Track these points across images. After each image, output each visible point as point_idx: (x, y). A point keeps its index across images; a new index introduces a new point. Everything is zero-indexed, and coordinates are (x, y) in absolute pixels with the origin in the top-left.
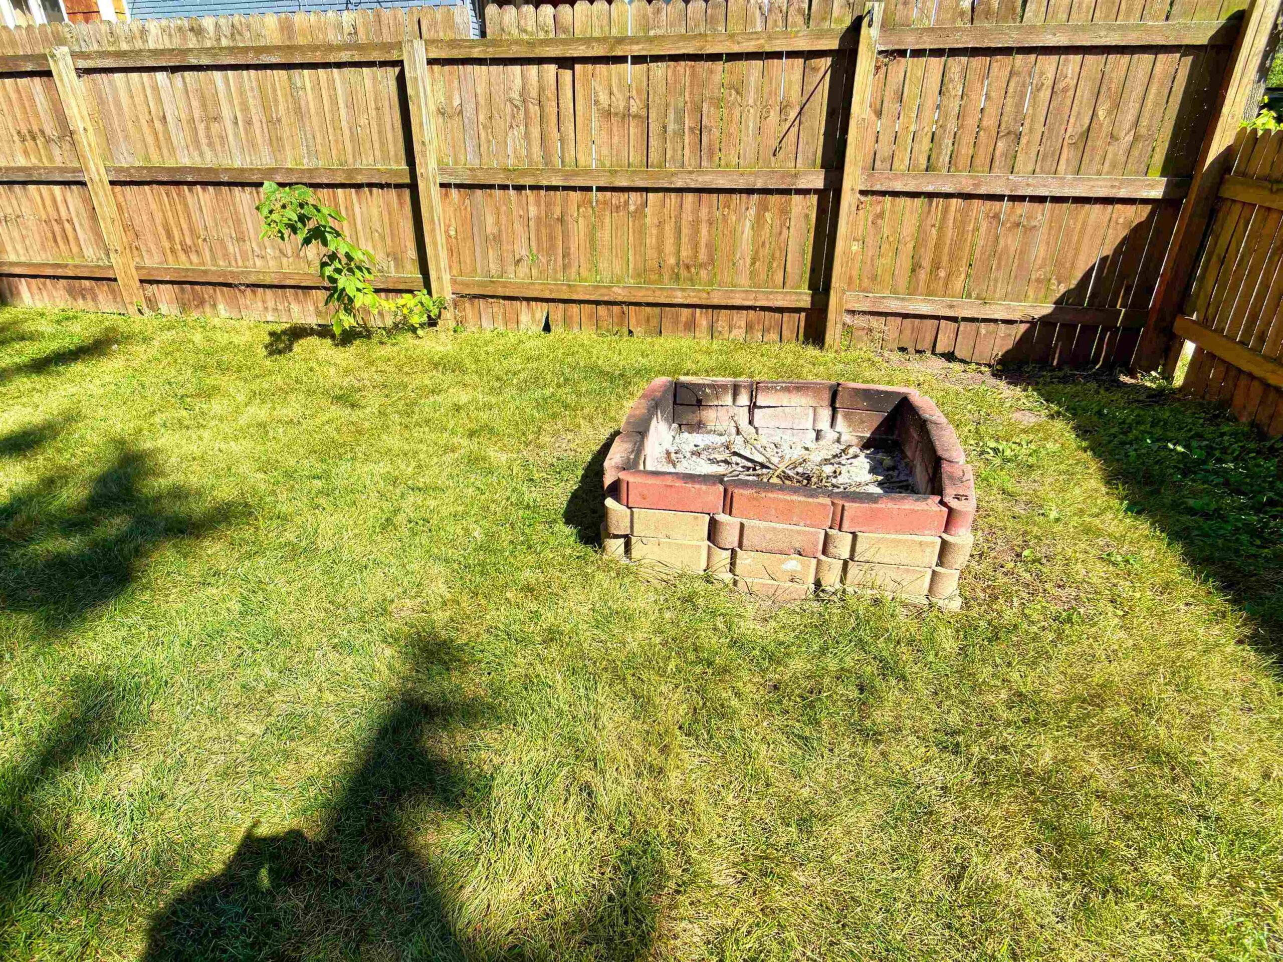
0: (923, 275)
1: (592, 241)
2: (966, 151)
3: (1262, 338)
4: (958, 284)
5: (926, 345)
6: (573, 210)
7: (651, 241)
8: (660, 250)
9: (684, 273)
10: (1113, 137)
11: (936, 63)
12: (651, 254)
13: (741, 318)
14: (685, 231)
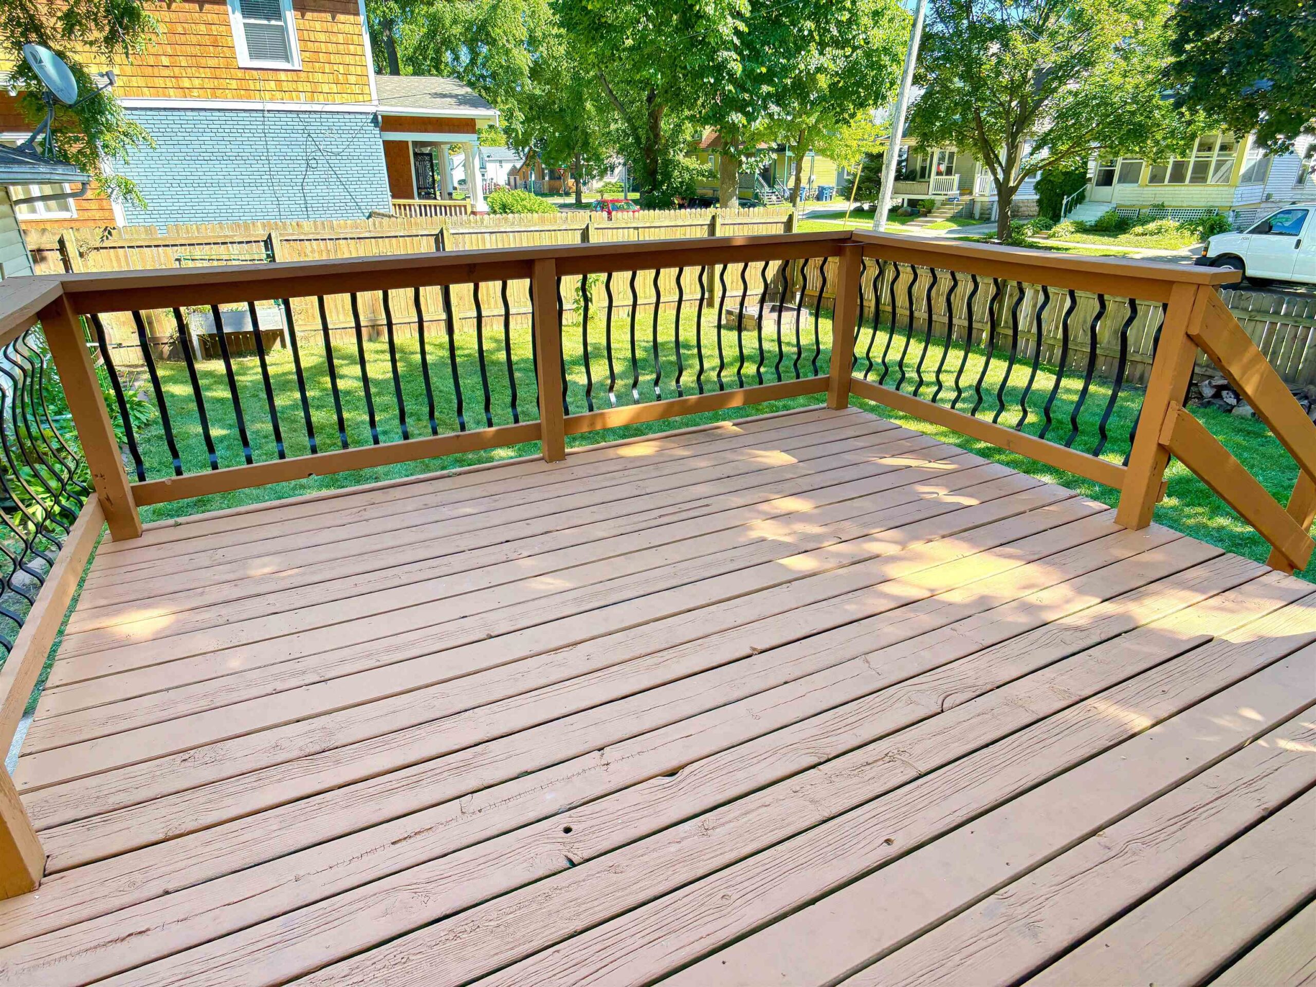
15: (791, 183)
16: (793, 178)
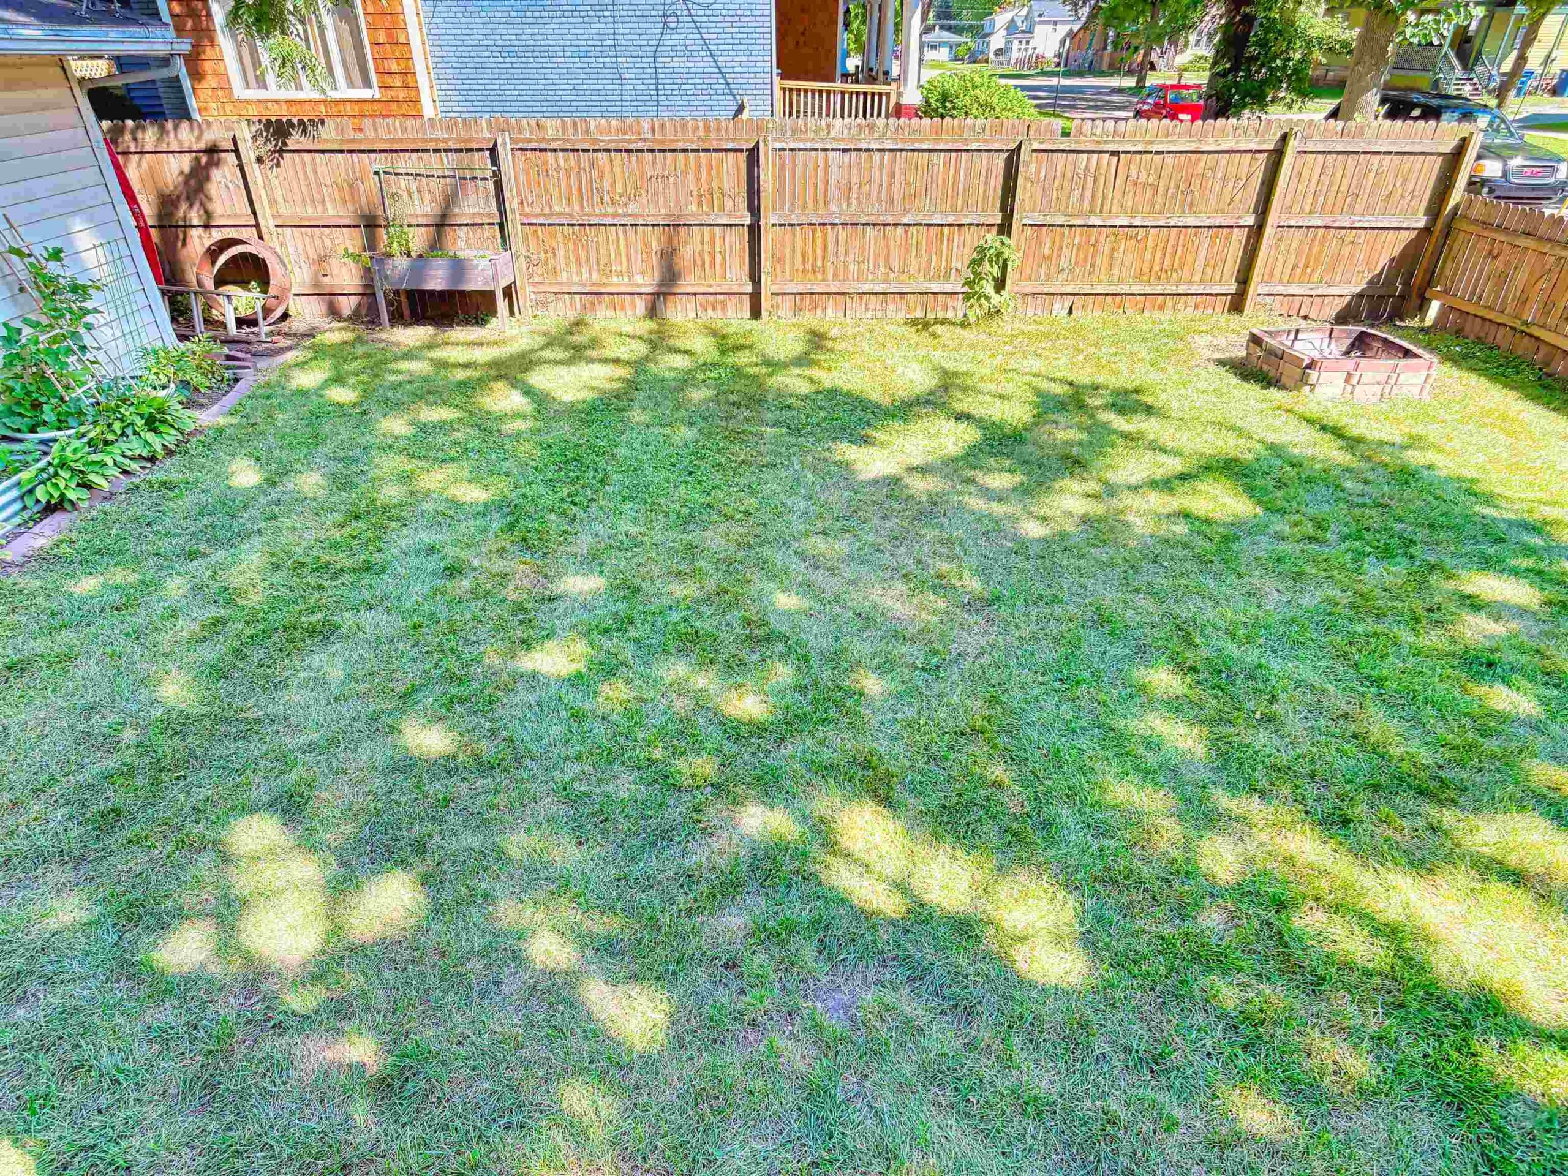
0: (1298, 271)
1: (1111, 258)
2: (1330, 202)
3: (1480, 298)
4: (1316, 277)
5: (1294, 312)
6: (1102, 239)
7: (1148, 257)
8: (1152, 263)
9: (1164, 276)
10: (1402, 197)
11: (1320, 157)
12: (1146, 265)
13: (1191, 301)
14: (1169, 250)
15: (1507, 66)
16: (1514, 54)
